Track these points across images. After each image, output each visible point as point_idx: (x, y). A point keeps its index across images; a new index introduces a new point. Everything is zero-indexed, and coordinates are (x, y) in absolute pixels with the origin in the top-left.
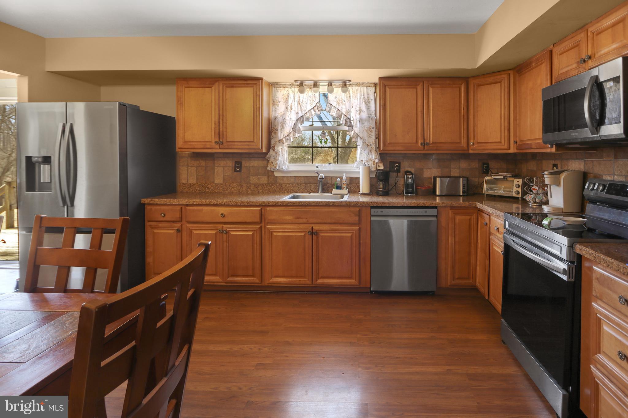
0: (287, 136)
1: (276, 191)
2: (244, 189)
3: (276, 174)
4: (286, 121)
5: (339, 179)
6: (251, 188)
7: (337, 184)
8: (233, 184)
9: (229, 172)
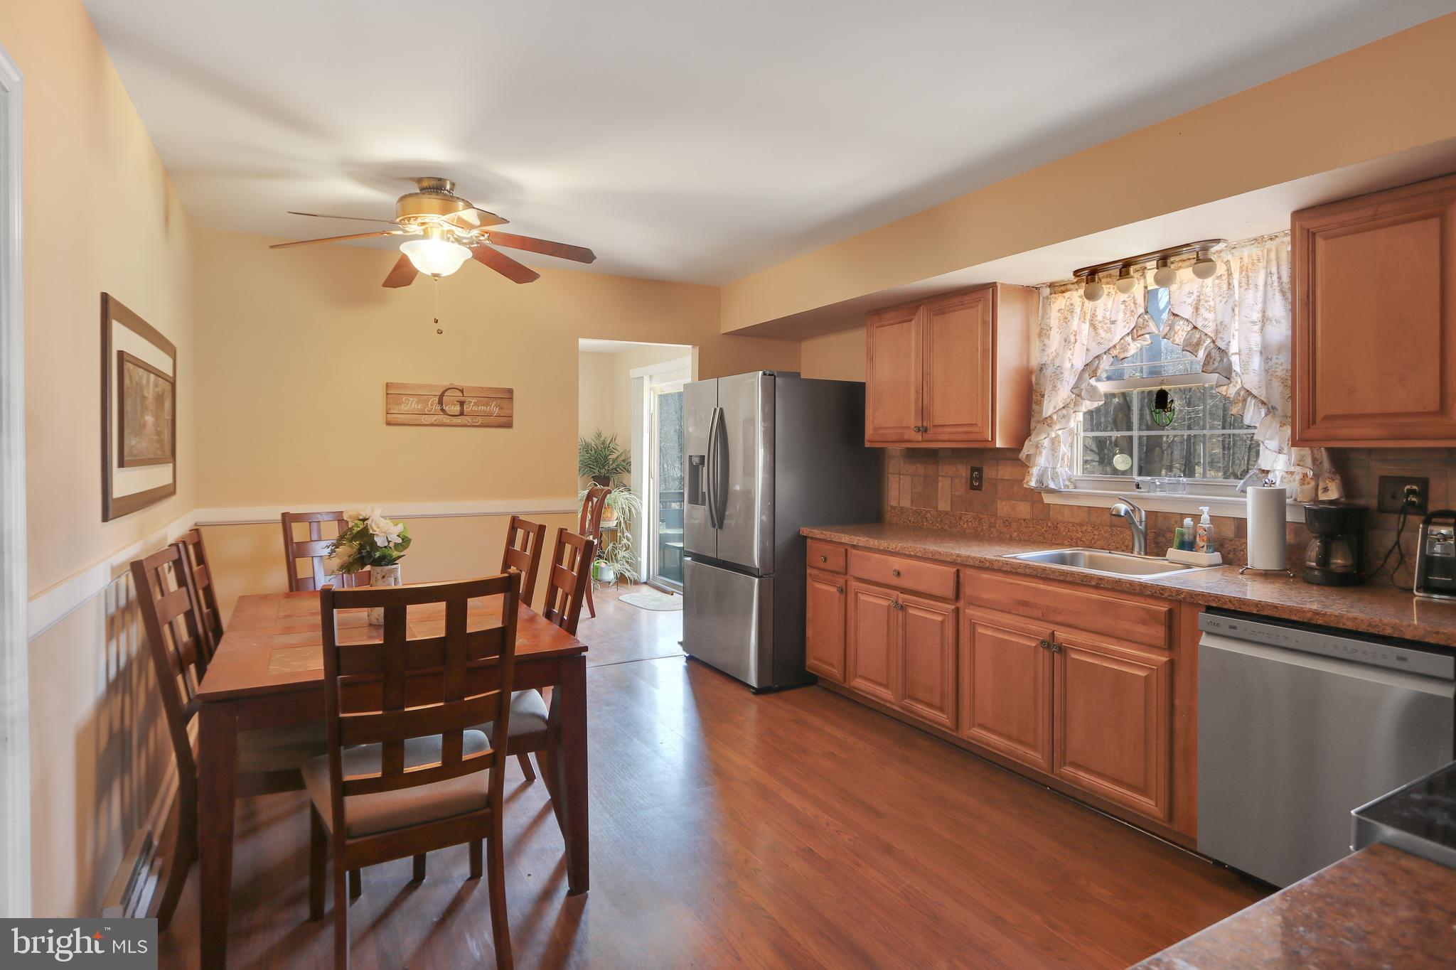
0: (1064, 407)
1: (1045, 538)
2: (984, 528)
3: (1047, 499)
4: (1063, 371)
5: (1188, 521)
6: (997, 526)
7: (1182, 534)
8: (965, 514)
9: (961, 490)
